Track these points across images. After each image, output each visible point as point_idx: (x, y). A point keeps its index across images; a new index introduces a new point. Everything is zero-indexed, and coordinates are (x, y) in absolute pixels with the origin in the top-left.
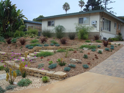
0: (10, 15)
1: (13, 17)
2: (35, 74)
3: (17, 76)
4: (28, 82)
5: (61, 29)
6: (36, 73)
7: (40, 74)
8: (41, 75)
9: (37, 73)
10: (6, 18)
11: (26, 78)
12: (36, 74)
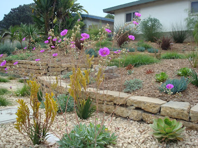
0: (57, 4)
1: (62, 9)
2: (119, 110)
3: (60, 112)
4: (104, 139)
5: (153, 25)
6: (122, 105)
7: (137, 108)
8: (140, 112)
9: (124, 105)
10: (51, 10)
11: (91, 120)
12: (123, 109)
